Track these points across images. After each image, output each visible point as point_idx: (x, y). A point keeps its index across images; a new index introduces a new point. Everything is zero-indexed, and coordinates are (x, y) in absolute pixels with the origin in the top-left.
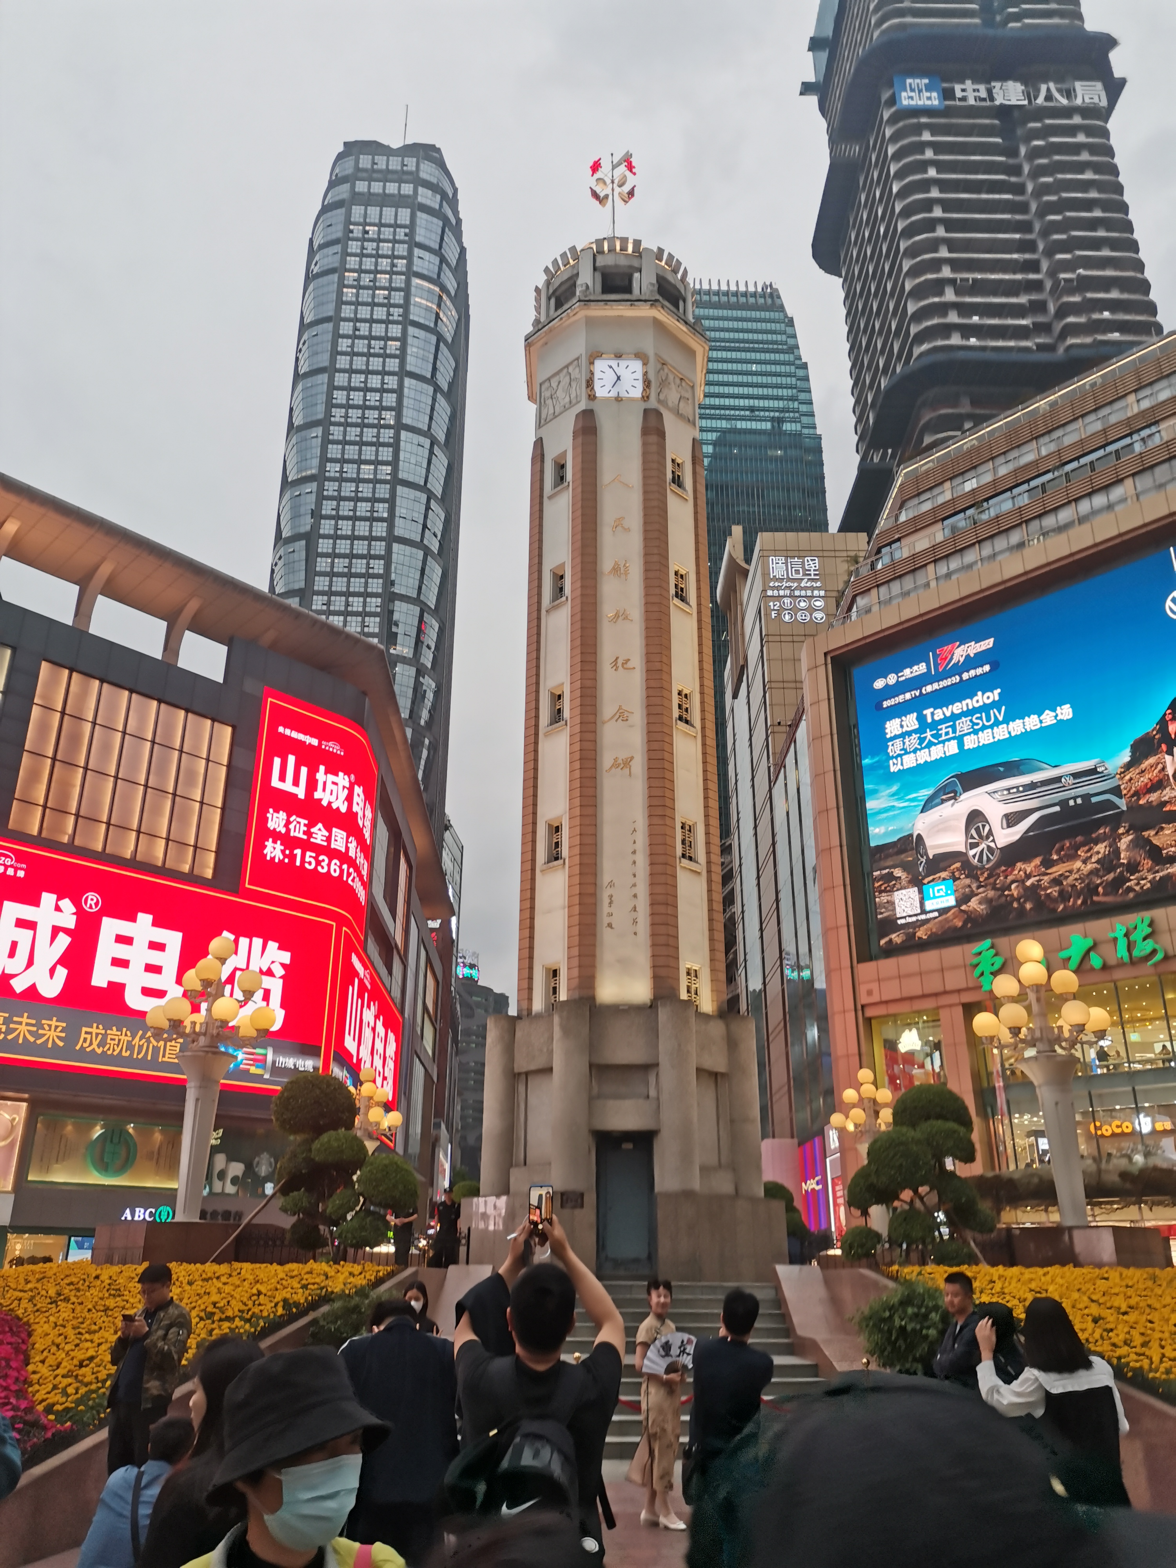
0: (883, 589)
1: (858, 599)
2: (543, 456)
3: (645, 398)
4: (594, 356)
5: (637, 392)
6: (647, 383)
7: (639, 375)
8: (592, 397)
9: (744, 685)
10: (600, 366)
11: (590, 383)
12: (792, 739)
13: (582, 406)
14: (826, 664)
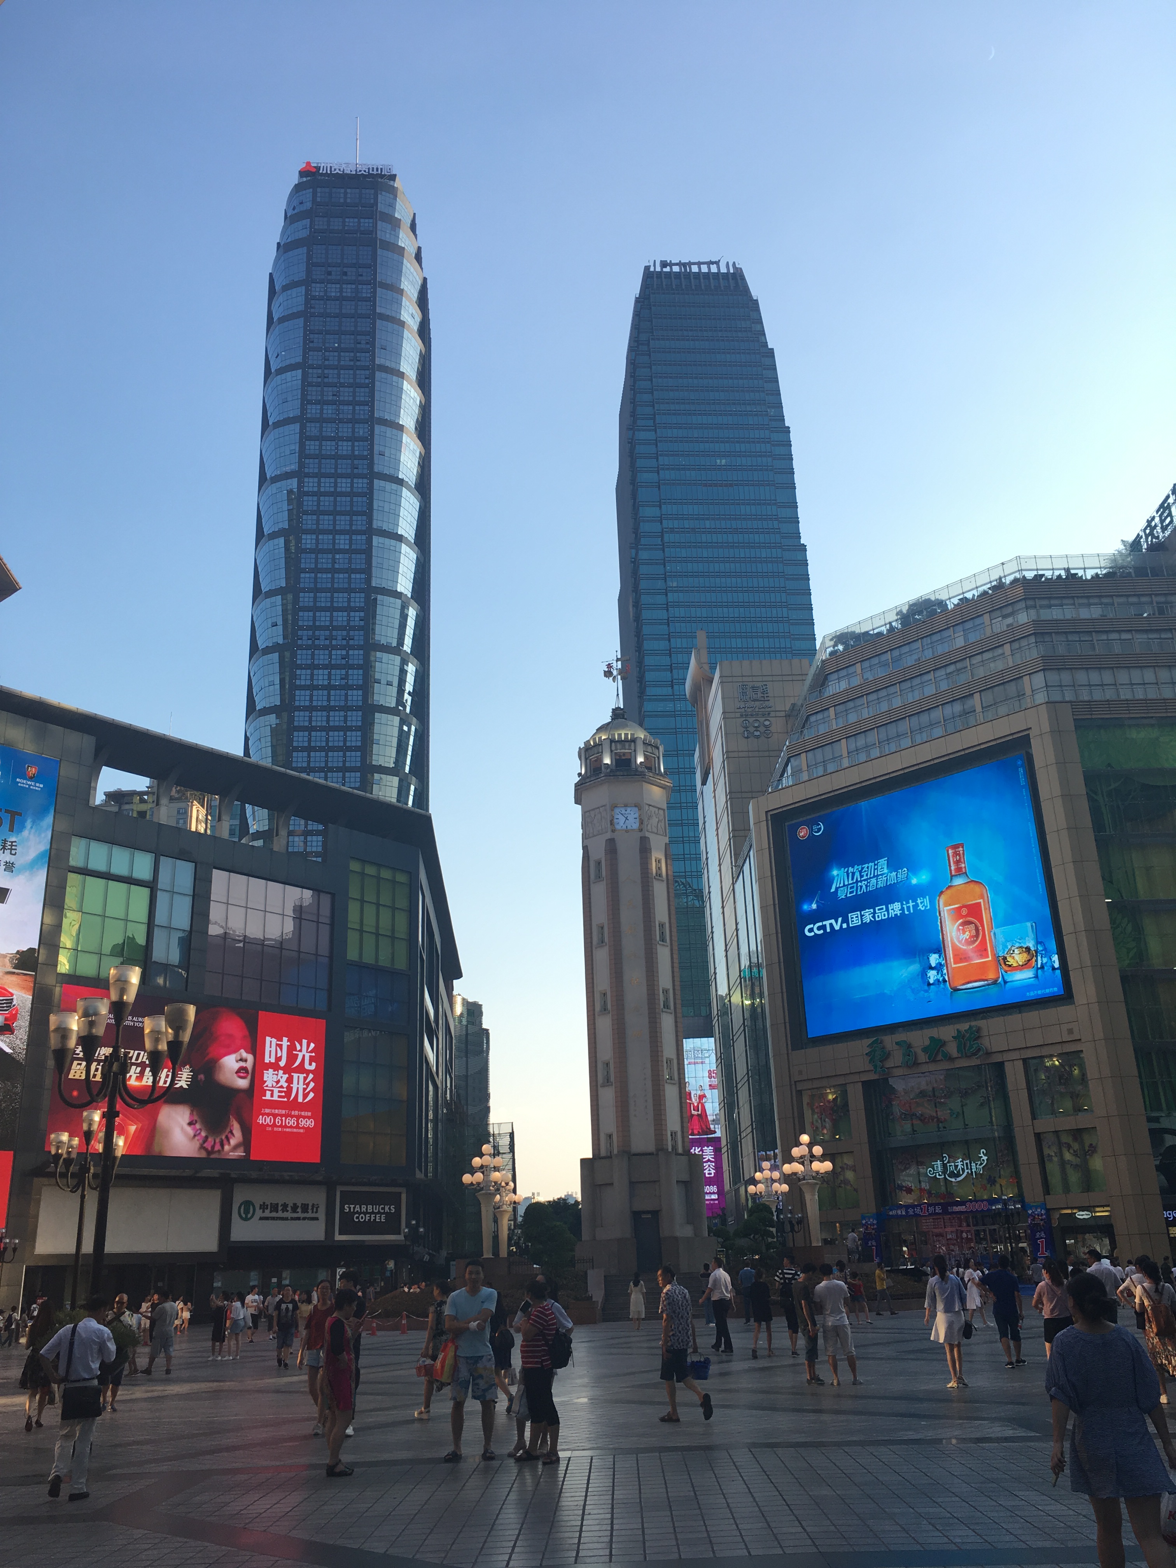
0: (810, 754)
1: (792, 760)
2: (588, 857)
3: (641, 830)
4: (614, 807)
5: (636, 826)
6: (641, 822)
7: (637, 815)
8: (613, 831)
9: (711, 776)
10: (617, 810)
11: (612, 823)
12: (748, 855)
13: (609, 835)
14: (767, 820)
